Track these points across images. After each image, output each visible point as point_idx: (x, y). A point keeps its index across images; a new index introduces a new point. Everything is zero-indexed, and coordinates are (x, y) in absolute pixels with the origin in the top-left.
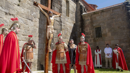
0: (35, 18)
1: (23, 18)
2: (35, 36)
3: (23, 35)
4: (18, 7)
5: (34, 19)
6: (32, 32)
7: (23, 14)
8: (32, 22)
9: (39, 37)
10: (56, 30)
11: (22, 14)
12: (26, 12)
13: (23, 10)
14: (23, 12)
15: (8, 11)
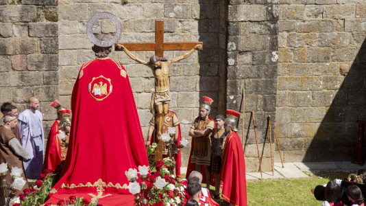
0: (180, 21)
1: (141, 34)
2: (185, 73)
3: (147, 78)
4: (125, 8)
5: (180, 24)
6: (174, 66)
7: (140, 21)
8: (172, 36)
9: (199, 75)
10: (249, 54)
11: (137, 24)
12: (148, 13)
13: (139, 10)
14: (141, 18)
15: (99, 28)
